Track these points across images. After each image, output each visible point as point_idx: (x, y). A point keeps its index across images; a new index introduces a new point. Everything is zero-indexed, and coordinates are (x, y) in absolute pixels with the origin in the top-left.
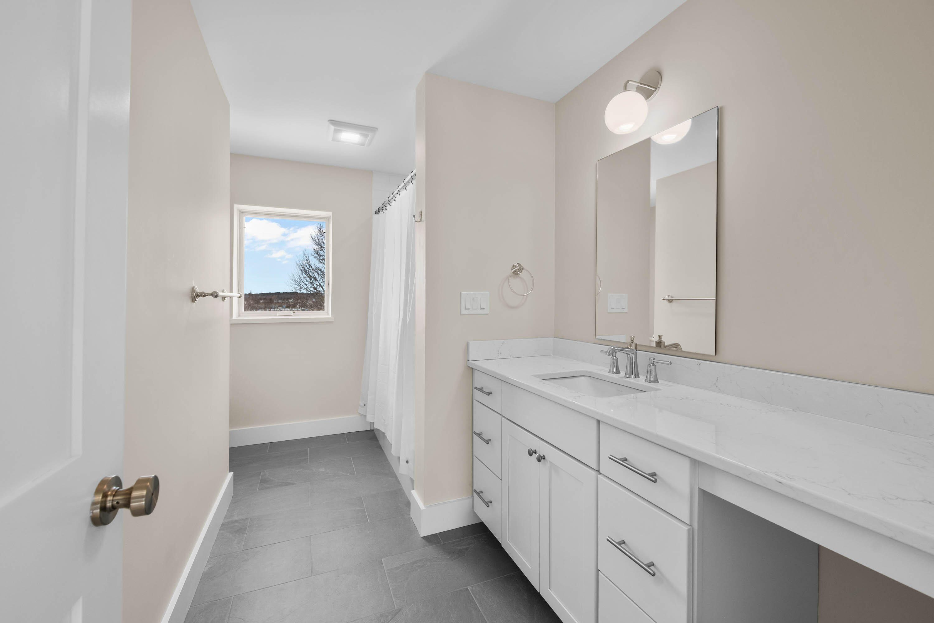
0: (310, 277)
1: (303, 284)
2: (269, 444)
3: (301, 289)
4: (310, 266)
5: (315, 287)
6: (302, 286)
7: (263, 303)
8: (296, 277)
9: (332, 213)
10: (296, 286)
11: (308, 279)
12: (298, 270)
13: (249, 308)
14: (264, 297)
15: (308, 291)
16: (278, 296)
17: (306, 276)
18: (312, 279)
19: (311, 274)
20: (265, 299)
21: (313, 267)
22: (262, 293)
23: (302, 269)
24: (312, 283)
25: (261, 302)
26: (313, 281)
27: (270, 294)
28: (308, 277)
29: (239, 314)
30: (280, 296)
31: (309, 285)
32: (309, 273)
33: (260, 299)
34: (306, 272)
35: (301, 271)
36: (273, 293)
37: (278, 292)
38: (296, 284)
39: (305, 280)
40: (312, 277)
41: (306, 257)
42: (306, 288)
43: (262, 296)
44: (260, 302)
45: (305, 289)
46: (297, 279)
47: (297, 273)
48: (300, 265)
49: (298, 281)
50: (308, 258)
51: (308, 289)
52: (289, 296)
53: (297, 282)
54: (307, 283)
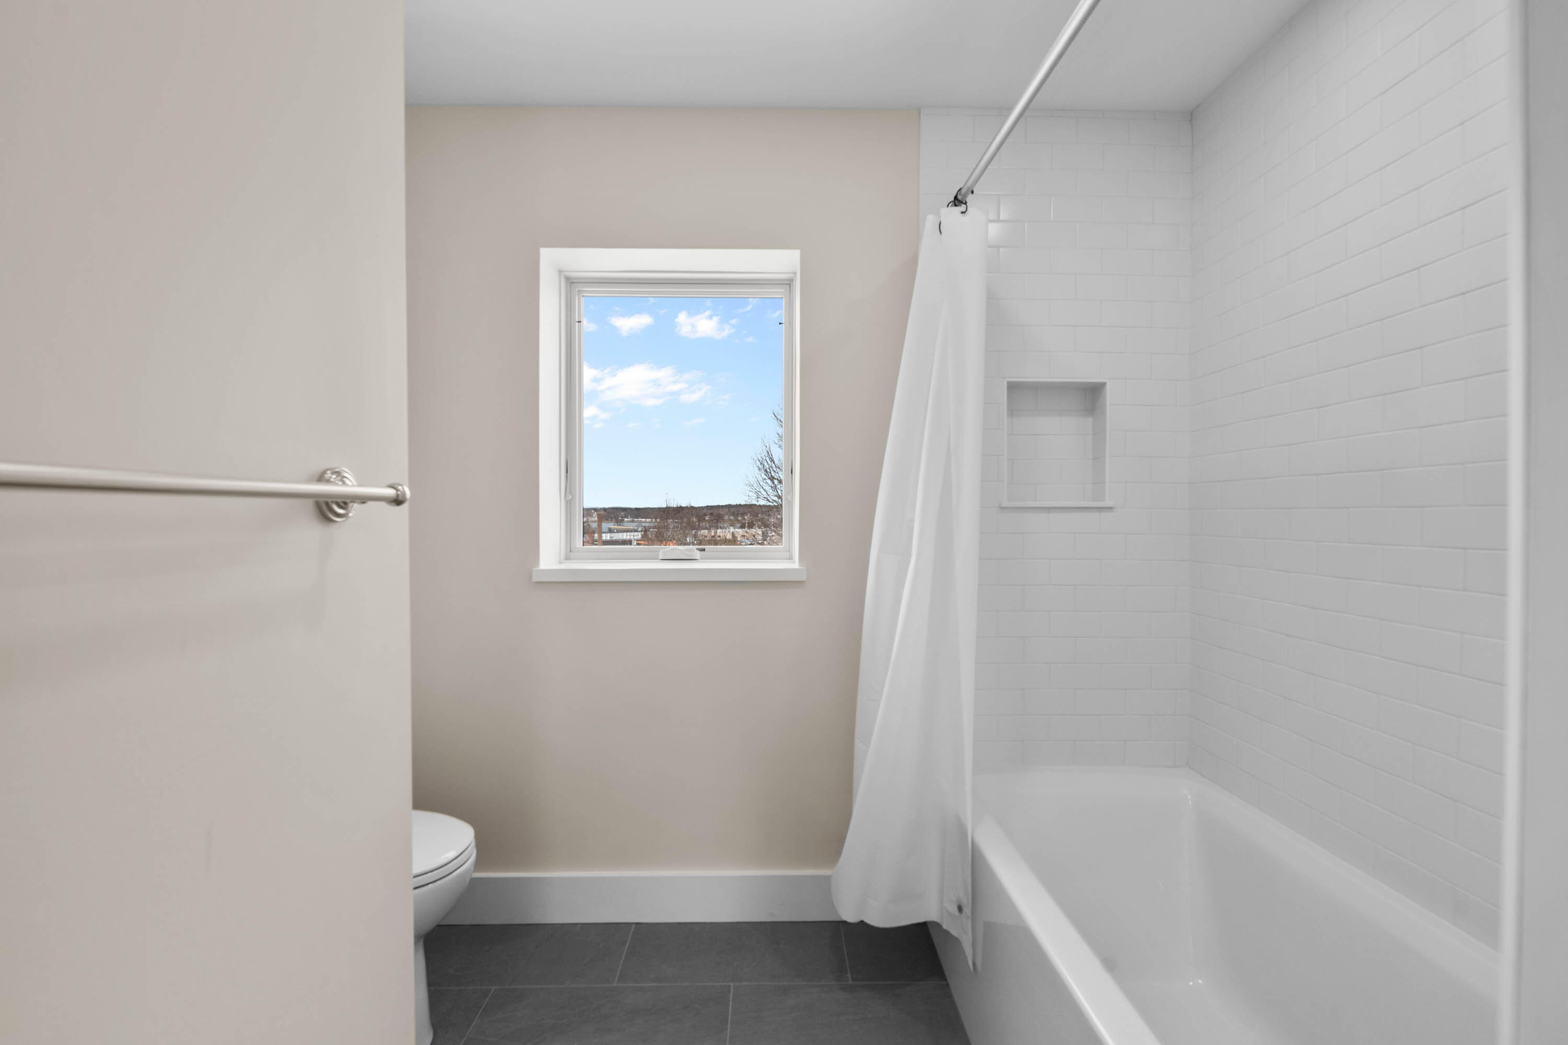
0: (772, 479)
1: (762, 490)
2: (634, 926)
3: (758, 498)
4: (772, 460)
5: (780, 495)
6: (759, 493)
7: (709, 520)
8: (752, 480)
9: (797, 253)
10: (751, 494)
11: (769, 481)
12: (754, 467)
13: (688, 529)
14: (710, 511)
15: (770, 502)
16: (729, 510)
17: (766, 478)
18: (776, 482)
19: (773, 474)
20: (711, 514)
21: (776, 462)
22: (708, 506)
23: (760, 466)
24: (775, 488)
25: (707, 519)
26: (776, 486)
27: (718, 507)
28: (769, 478)
29: (570, 552)
30: (732, 510)
31: (770, 491)
32: (770, 473)
33: (705, 515)
34: (766, 471)
35: (759, 469)
36: (723, 506)
37: (729, 505)
38: (752, 490)
39: (764, 484)
40: (776, 479)
41: (766, 447)
42: (766, 496)
43: (707, 509)
44: (705, 519)
45: (765, 498)
46: (752, 483)
47: (755, 474)
48: (757, 460)
49: (754, 485)
50: (770, 448)
51: (769, 498)
52: (741, 510)
53: (752, 487)
54: (767, 488)
